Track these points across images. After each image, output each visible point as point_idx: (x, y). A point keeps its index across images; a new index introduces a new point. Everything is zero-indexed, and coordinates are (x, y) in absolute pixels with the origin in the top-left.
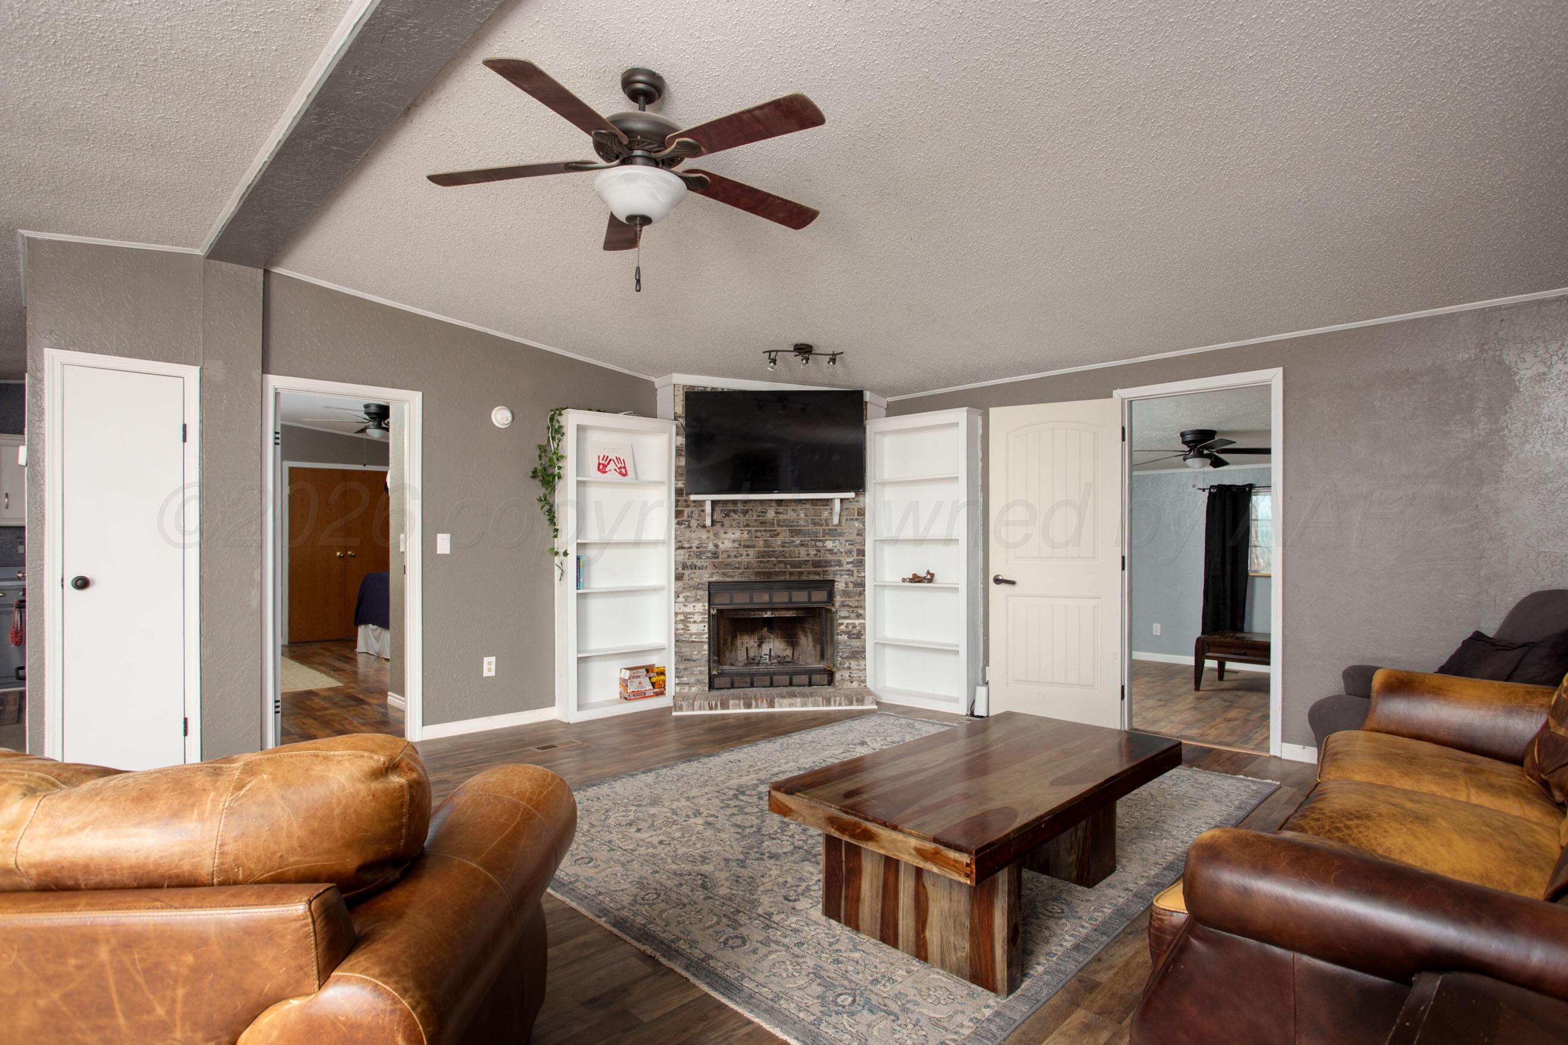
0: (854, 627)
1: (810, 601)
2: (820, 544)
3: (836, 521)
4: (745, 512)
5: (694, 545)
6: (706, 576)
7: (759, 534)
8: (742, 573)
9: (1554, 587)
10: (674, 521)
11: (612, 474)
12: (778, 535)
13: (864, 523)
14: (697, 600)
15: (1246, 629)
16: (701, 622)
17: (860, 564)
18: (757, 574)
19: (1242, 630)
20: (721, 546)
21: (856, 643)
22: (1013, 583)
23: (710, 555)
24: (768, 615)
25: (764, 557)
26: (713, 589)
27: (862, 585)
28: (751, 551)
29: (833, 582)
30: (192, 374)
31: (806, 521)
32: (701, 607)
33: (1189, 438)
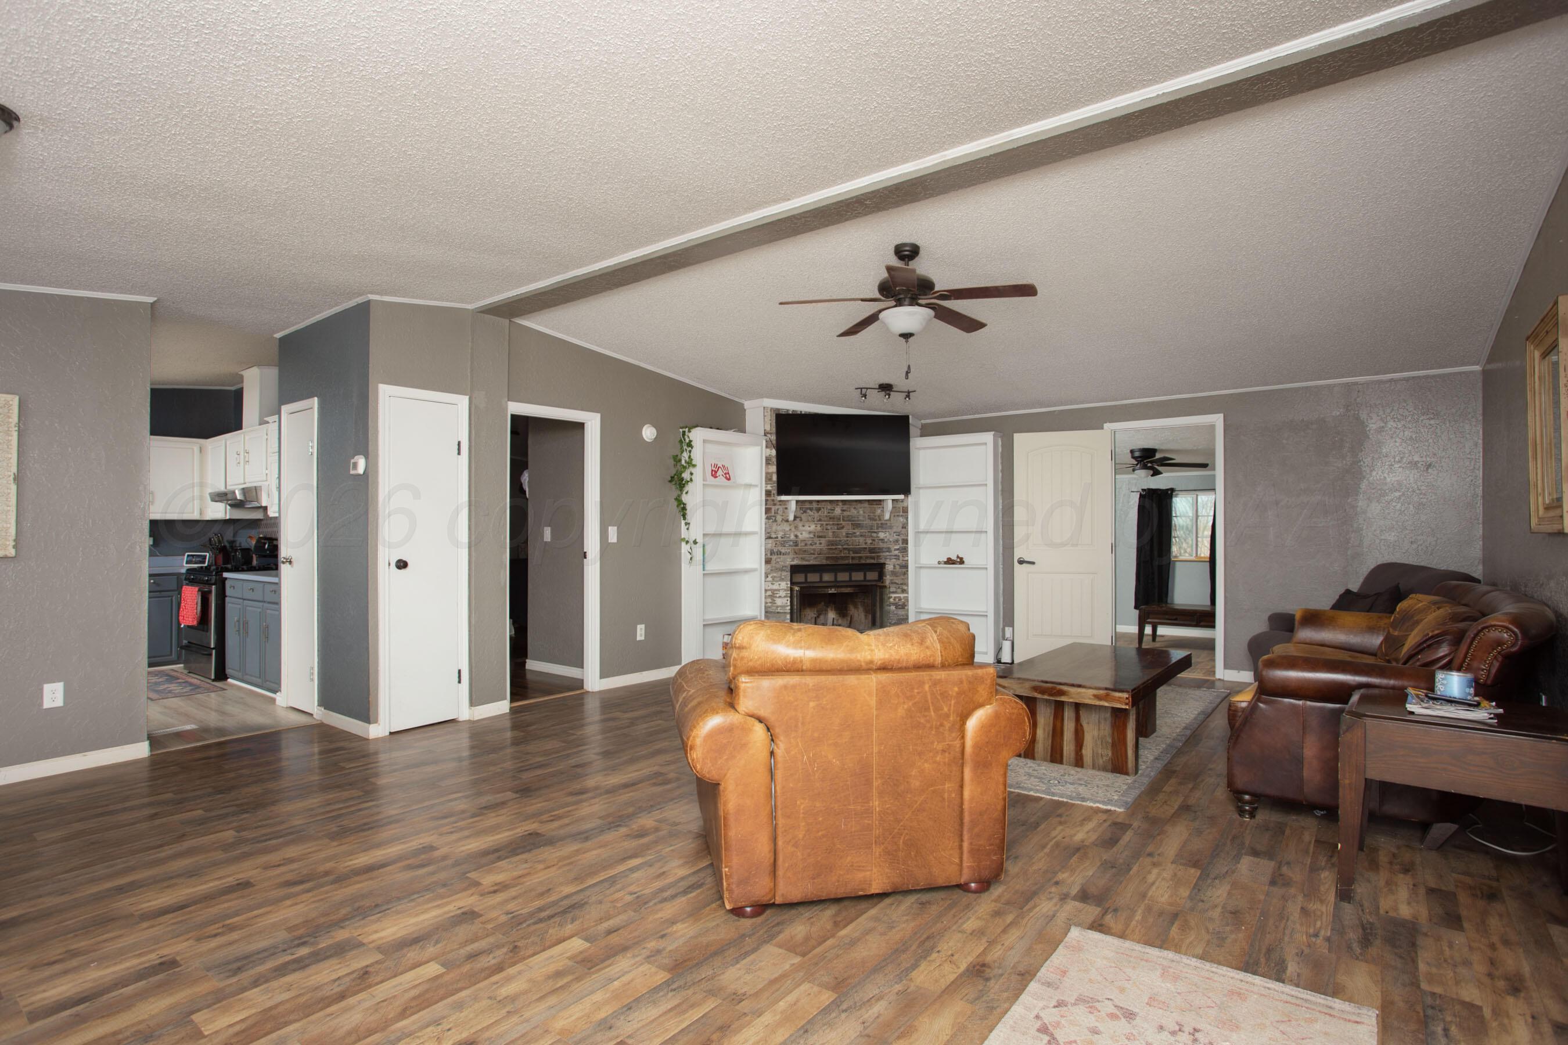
0: (900, 600)
1: (865, 580)
2: (874, 535)
3: (887, 516)
4: (818, 510)
5: (779, 536)
6: (789, 561)
7: (829, 527)
8: (816, 558)
9: (1389, 561)
10: (764, 516)
11: (721, 480)
12: (843, 527)
13: (907, 518)
14: (782, 580)
15: (1169, 601)
16: (785, 597)
17: (905, 550)
18: (828, 558)
19: (1166, 602)
20: (800, 536)
21: (901, 612)
22: (1033, 563)
23: (791, 543)
24: (832, 591)
25: (832, 545)
26: (795, 570)
27: (906, 567)
28: (823, 541)
29: (884, 564)
30: (462, 402)
31: (864, 517)
32: (785, 585)
33: (1137, 454)
